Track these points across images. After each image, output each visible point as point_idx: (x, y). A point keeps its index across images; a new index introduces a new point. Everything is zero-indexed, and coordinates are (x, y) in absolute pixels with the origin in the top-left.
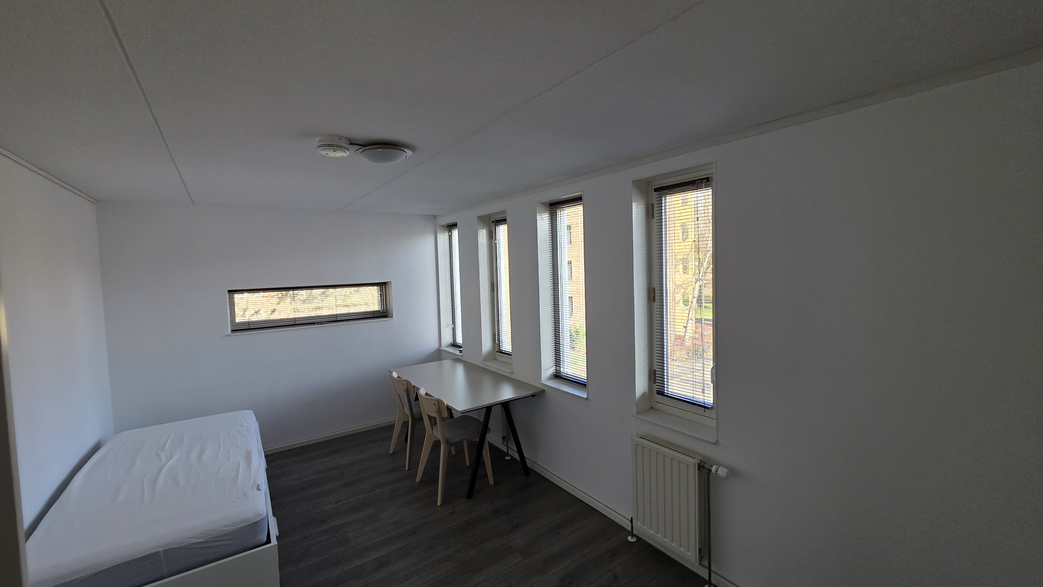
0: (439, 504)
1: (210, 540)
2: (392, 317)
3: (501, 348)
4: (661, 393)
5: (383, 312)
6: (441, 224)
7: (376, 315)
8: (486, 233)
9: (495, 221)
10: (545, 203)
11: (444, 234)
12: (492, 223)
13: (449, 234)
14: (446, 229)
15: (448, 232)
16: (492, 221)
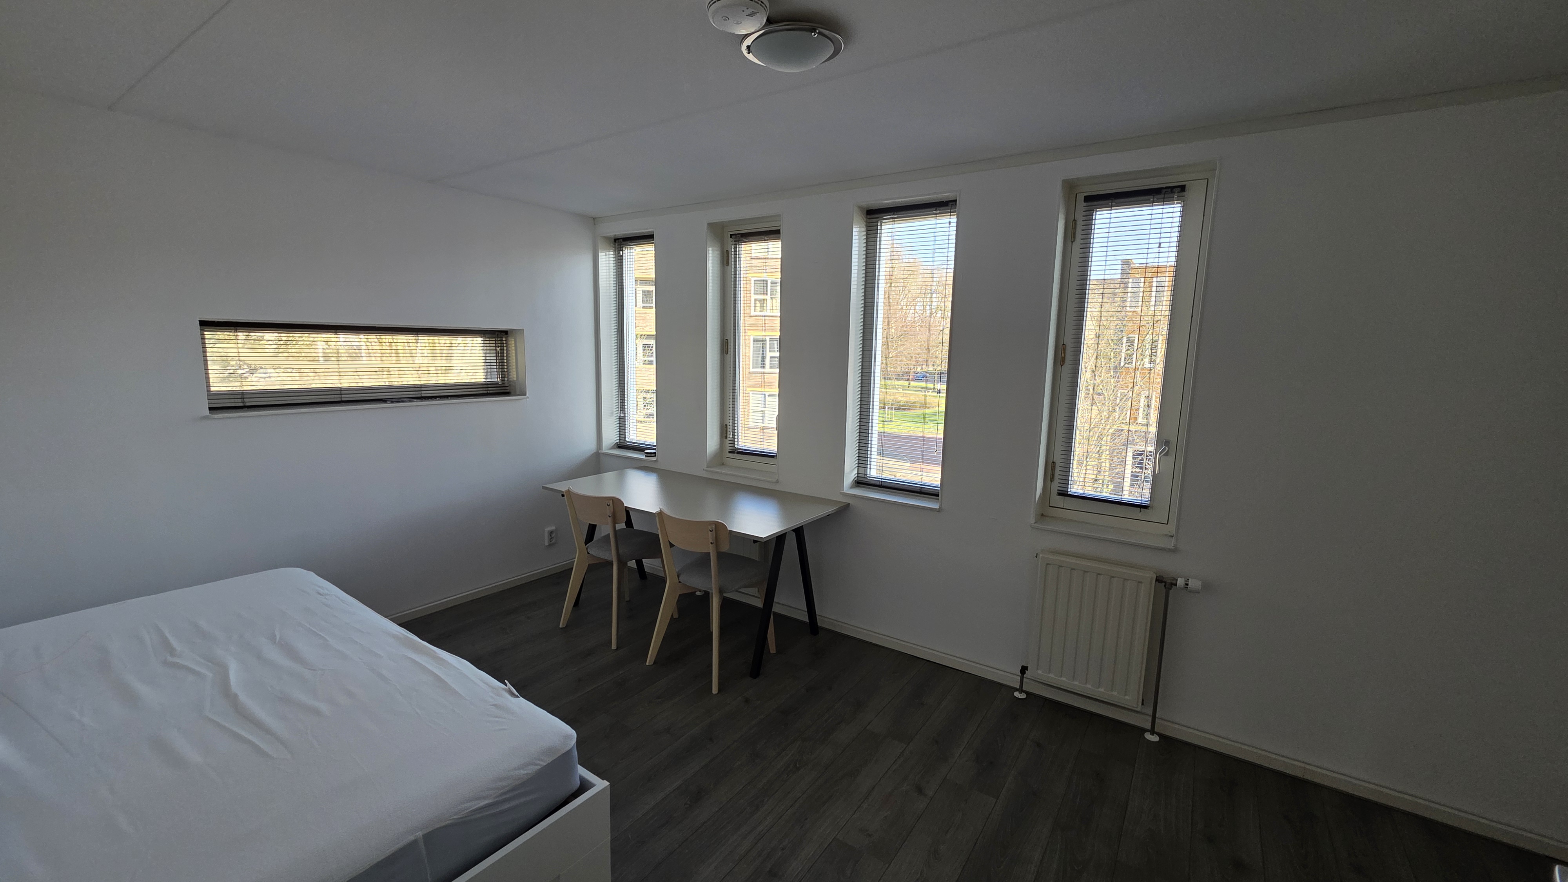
0: (715, 690)
1: (500, 798)
2: (524, 394)
3: (736, 446)
4: (1064, 494)
5: (503, 386)
6: (604, 235)
8: (717, 253)
9: (738, 234)
10: (861, 208)
11: (607, 253)
12: (731, 237)
13: (619, 253)
14: (612, 244)
15: (615, 251)
16: (731, 235)
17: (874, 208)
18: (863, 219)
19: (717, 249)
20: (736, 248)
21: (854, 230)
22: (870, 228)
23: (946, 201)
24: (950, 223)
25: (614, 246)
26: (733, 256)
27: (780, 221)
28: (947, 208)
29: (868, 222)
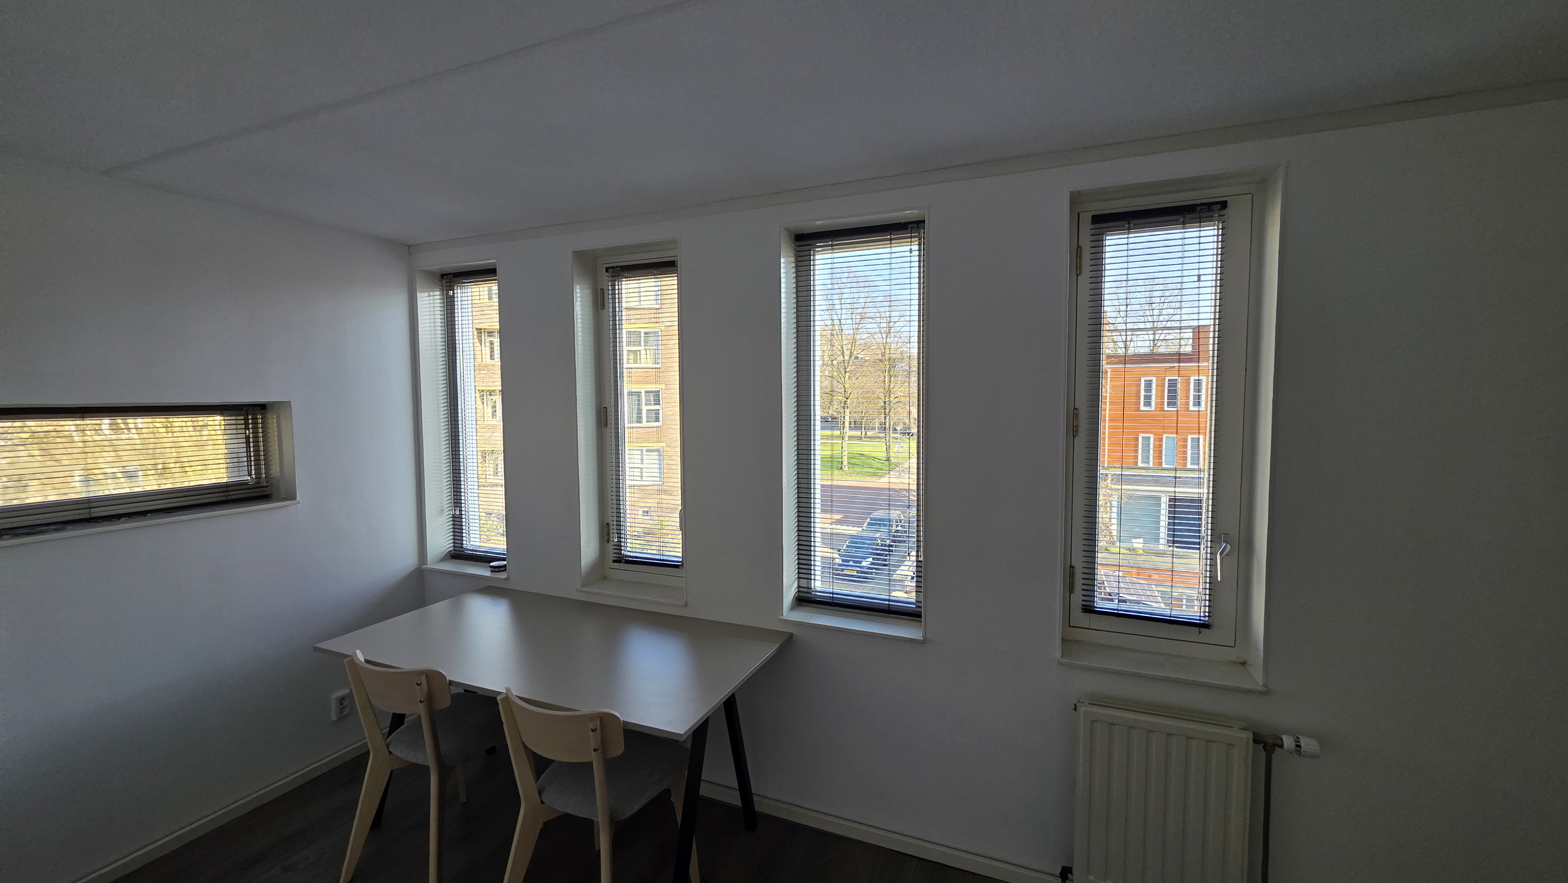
2: (292, 497)
3: (623, 553)
4: (1089, 609)
5: (258, 484)
6: (424, 270)
7: (234, 495)
8: (588, 292)
9: (617, 267)
10: (788, 230)
11: (431, 293)
12: (607, 271)
13: (447, 294)
14: (437, 282)
15: (443, 291)
16: (607, 269)
17: (806, 232)
18: (792, 247)
19: (587, 286)
20: (615, 285)
21: (782, 260)
22: (800, 259)
23: (904, 223)
24: (911, 251)
25: (440, 283)
26: (610, 297)
27: (677, 248)
28: (906, 231)
29: (797, 250)
